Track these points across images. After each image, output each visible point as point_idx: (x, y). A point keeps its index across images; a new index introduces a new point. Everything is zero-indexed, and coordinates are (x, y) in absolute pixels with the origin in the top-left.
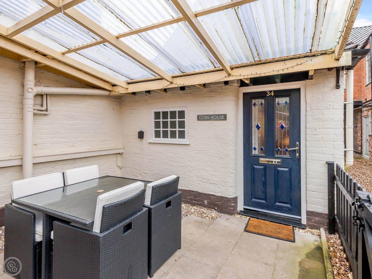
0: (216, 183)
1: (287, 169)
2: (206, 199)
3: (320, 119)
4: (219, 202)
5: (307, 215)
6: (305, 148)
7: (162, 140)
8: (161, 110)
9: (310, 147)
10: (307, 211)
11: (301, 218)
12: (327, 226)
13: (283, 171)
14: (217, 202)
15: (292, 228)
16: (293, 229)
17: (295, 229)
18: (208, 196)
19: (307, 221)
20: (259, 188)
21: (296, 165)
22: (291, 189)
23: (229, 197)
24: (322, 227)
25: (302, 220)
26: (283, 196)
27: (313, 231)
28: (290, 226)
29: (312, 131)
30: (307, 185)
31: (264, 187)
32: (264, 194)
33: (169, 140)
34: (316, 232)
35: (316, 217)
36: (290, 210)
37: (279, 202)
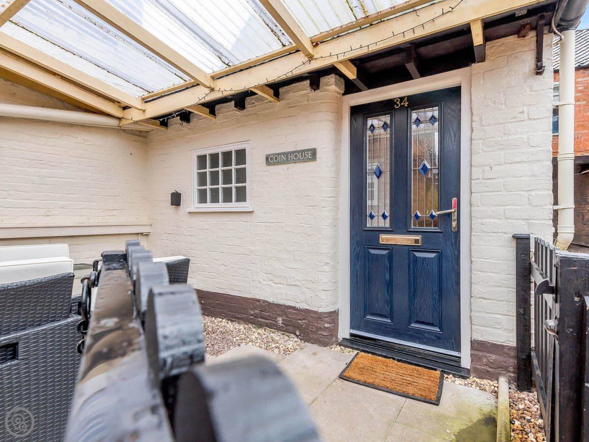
0: (298, 283)
1: (433, 255)
2: (279, 315)
3: (501, 145)
4: (304, 321)
5: (472, 348)
6: (468, 209)
7: (209, 206)
8: (207, 152)
9: (480, 205)
10: (471, 341)
11: (459, 355)
12: (513, 372)
13: (424, 259)
14: (299, 321)
15: (438, 376)
16: (442, 378)
17: (447, 378)
18: (283, 309)
19: (472, 361)
20: (379, 293)
21: (452, 245)
22: (440, 296)
23: (321, 310)
24: (504, 375)
25: (462, 359)
26: (424, 310)
27: (483, 383)
28: (435, 370)
29: (483, 171)
30: (472, 285)
31: (388, 291)
32: (388, 306)
33: (221, 206)
34: (490, 386)
35: (490, 353)
36: (439, 338)
37: (418, 322)
